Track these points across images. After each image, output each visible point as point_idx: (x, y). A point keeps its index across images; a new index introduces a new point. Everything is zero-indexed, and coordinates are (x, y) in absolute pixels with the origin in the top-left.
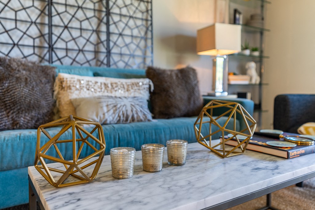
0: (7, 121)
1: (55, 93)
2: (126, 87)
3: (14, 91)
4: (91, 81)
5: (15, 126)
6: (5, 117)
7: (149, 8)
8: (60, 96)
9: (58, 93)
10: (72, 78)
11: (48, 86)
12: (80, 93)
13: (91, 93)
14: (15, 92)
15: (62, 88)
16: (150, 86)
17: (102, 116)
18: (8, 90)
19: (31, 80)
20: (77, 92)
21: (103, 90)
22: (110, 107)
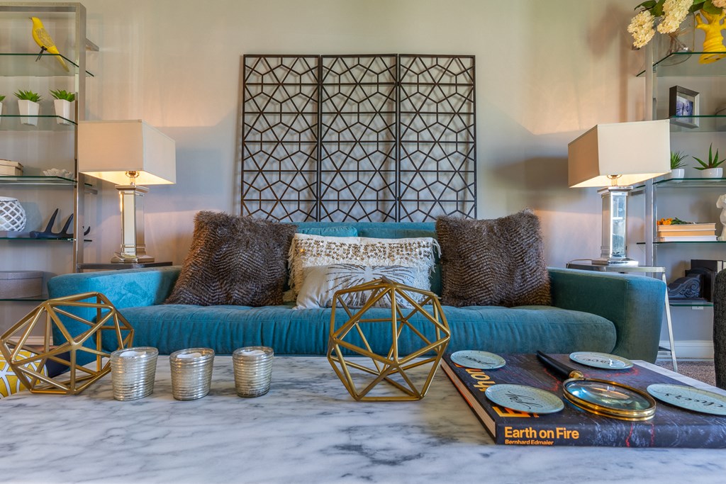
0: (220, 294)
1: (290, 260)
2: (388, 251)
3: (229, 257)
4: (334, 243)
5: (228, 301)
6: (219, 289)
7: (472, 122)
8: (293, 264)
9: (293, 260)
10: (308, 239)
11: (279, 252)
12: (316, 259)
13: (331, 259)
14: (231, 259)
15: (297, 253)
16: (435, 248)
17: (324, 294)
18: (225, 256)
19: (253, 243)
20: (312, 259)
21: (350, 256)
22: (340, 281)
